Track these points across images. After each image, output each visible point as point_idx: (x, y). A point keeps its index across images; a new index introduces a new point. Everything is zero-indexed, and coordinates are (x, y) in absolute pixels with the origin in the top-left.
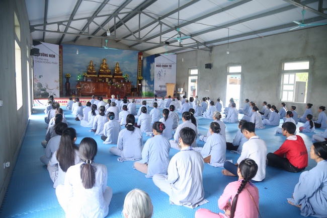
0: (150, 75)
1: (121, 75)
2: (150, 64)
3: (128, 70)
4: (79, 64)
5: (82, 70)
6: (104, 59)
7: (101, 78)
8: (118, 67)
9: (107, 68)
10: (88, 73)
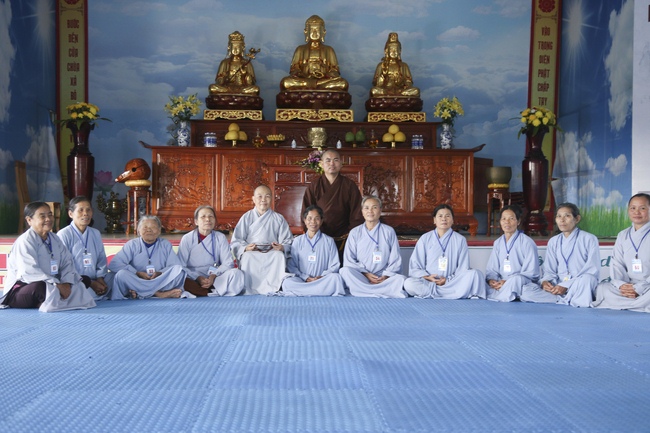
0: (605, 95)
1: (415, 105)
2: (605, 21)
3: (467, 82)
4: (176, 60)
5: (191, 91)
6: (315, 18)
7: (281, 127)
8: (398, 61)
9: (331, 72)
10: (213, 102)
